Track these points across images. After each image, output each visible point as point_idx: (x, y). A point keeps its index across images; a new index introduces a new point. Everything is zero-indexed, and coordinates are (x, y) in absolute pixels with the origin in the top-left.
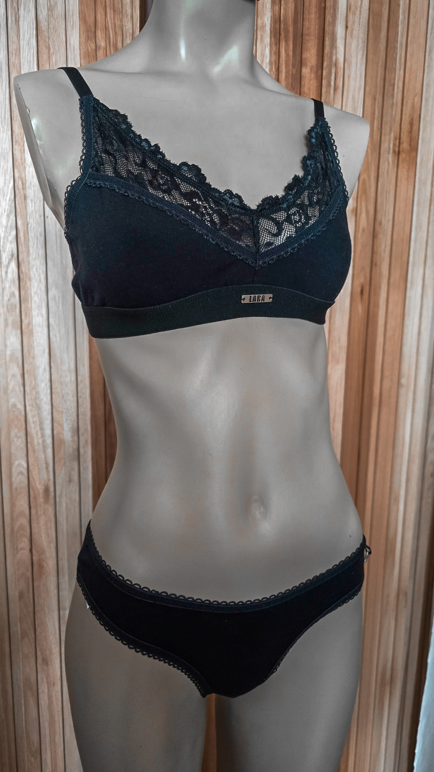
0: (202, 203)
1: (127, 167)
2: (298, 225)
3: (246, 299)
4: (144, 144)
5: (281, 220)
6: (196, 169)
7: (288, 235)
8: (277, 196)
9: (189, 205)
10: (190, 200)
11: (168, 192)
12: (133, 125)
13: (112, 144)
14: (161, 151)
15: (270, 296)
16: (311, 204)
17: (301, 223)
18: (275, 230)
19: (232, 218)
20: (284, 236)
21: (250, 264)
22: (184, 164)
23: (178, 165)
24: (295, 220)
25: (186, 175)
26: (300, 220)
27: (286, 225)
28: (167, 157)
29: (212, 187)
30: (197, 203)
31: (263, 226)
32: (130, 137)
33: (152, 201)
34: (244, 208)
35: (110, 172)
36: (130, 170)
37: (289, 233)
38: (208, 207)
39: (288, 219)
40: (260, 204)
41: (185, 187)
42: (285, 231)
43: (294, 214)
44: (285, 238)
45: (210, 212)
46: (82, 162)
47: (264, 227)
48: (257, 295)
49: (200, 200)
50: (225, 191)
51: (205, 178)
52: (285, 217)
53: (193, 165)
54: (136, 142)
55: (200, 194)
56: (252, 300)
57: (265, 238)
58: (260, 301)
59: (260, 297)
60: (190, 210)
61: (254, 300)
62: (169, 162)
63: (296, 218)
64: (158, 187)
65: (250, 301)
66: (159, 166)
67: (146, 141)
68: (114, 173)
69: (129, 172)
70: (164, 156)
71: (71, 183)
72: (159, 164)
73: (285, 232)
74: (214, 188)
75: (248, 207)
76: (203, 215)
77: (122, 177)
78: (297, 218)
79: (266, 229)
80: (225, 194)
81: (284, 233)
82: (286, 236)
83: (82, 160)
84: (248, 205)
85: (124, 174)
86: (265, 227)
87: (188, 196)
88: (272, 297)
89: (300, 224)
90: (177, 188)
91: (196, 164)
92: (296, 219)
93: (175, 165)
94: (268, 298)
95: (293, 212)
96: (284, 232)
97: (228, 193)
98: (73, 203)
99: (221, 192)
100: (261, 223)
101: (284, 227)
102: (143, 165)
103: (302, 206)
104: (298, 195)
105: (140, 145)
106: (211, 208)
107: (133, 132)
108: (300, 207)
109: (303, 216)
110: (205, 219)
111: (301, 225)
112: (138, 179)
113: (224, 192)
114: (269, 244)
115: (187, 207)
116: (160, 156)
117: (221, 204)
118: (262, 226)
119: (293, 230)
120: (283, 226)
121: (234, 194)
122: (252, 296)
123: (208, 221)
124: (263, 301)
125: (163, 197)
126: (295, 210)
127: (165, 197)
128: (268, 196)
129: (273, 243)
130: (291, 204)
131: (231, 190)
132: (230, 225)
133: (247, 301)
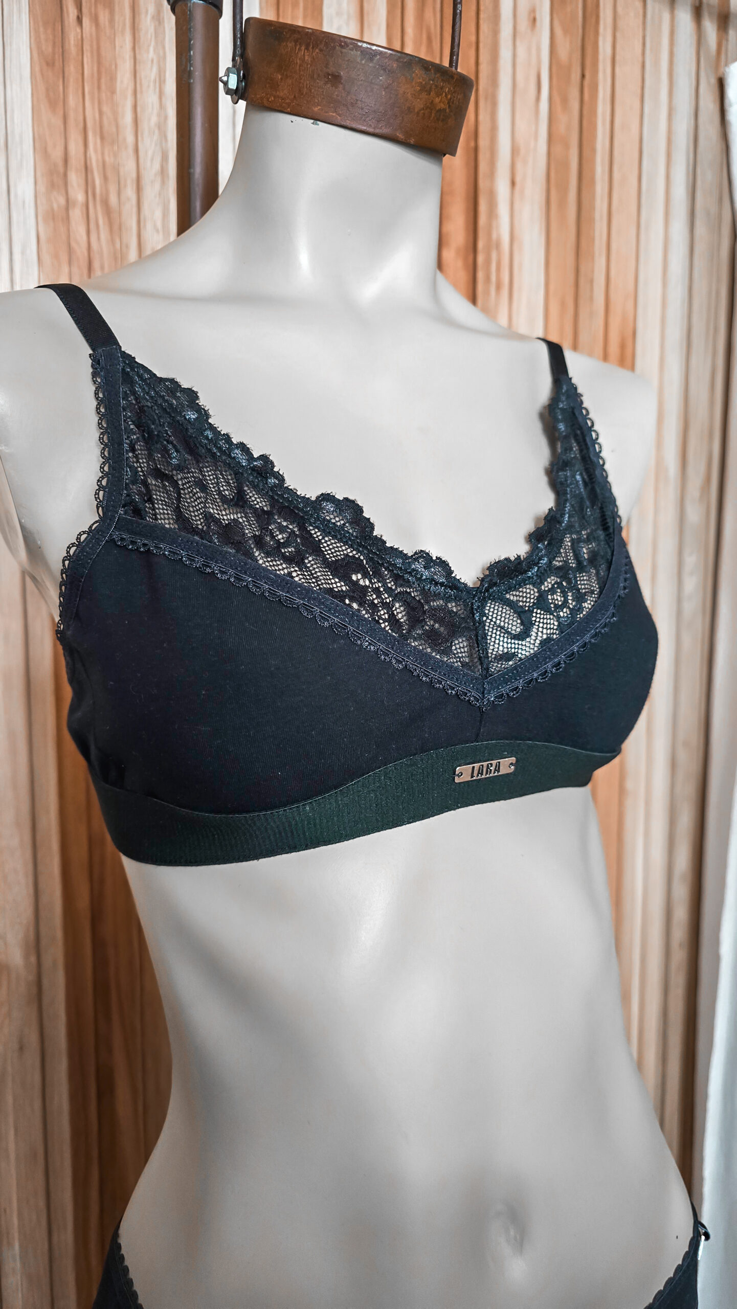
0: (370, 582)
1: (205, 507)
2: (561, 614)
3: (464, 773)
4: (237, 452)
5: (527, 604)
6: (351, 508)
7: (545, 636)
8: (518, 556)
9: (344, 588)
10: (346, 578)
11: (297, 560)
12: (211, 413)
13: (165, 452)
14: (276, 469)
15: (511, 762)
16: (581, 568)
17: (568, 610)
18: (516, 627)
19: (432, 609)
20: (536, 637)
21: (473, 701)
22: (327, 497)
23: (313, 499)
24: (555, 605)
25: (333, 521)
26: (565, 603)
27: (538, 615)
28: (290, 483)
29: (388, 545)
30: (361, 582)
31: (494, 620)
32: (207, 438)
33: (267, 587)
34: (454, 584)
35: (167, 521)
36: (211, 515)
37: (545, 631)
38: (382, 589)
39: (542, 603)
40: (486, 576)
41: (334, 549)
42: (537, 627)
43: (552, 591)
44: (538, 642)
45: (388, 601)
46: (101, 493)
47: (495, 623)
48: (485, 764)
49: (365, 575)
50: (416, 553)
51: (372, 527)
52: (536, 598)
53: (346, 499)
54: (220, 449)
55: (365, 561)
56: (475, 774)
57: (498, 644)
58: (490, 773)
59: (491, 766)
60: (347, 601)
61: (480, 772)
62: (292, 492)
63: (556, 598)
64: (274, 552)
65: (472, 777)
66: (273, 502)
67: (243, 447)
68: (176, 521)
69: (209, 518)
70: (282, 479)
71: (78, 539)
72: (272, 497)
73: (538, 629)
74: (391, 547)
75: (463, 583)
76: (374, 607)
77: (195, 531)
78: (558, 598)
79: (499, 626)
80: (416, 560)
81: (536, 631)
82: (539, 638)
83: (101, 487)
84: (462, 581)
85: (199, 522)
86: (498, 622)
87: (341, 568)
88: (514, 762)
89: (566, 612)
90: (316, 549)
91: (351, 498)
92: (556, 602)
93: (306, 500)
94: (507, 765)
95: (550, 586)
96: (534, 630)
97: (422, 557)
98: (81, 581)
99: (406, 555)
100: (488, 614)
101: (534, 619)
102: (239, 501)
103: (563, 572)
104: (554, 545)
105: (230, 456)
106: (389, 590)
107: (212, 428)
108: (561, 574)
109: (570, 594)
110: (380, 617)
111: (568, 613)
112: (230, 532)
113: (412, 556)
114: (507, 656)
115: (341, 596)
116: (272, 481)
117: (408, 581)
118: (491, 620)
119: (553, 624)
120: (533, 617)
121: (434, 558)
122: (477, 765)
123: (385, 620)
124: (498, 773)
125: (290, 574)
126: (553, 582)
127: (294, 574)
128: (502, 558)
129: (514, 655)
130: (545, 570)
131: (427, 551)
132: (428, 623)
133: (466, 777)
